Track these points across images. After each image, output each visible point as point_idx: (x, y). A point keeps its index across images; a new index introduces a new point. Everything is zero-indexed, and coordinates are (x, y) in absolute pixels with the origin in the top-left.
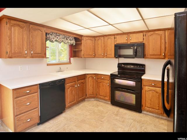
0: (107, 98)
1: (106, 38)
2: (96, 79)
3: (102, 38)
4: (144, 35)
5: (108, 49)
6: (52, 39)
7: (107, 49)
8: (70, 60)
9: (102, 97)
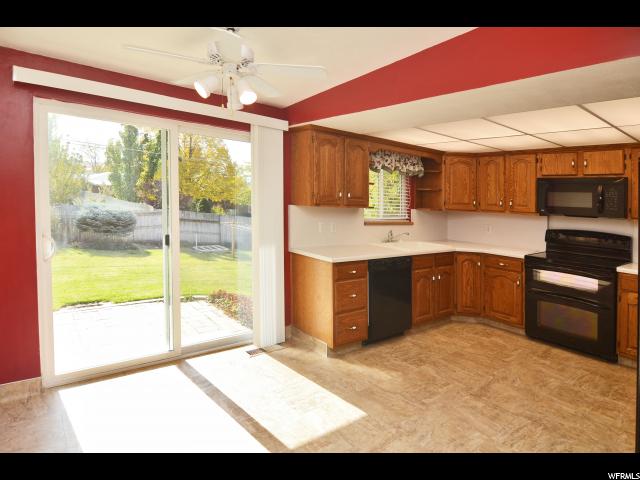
0: (513, 319)
1: (511, 160)
2: (483, 268)
3: (500, 160)
4: (628, 157)
5: (517, 189)
6: (377, 164)
7: (515, 190)
8: (409, 213)
9: (498, 315)
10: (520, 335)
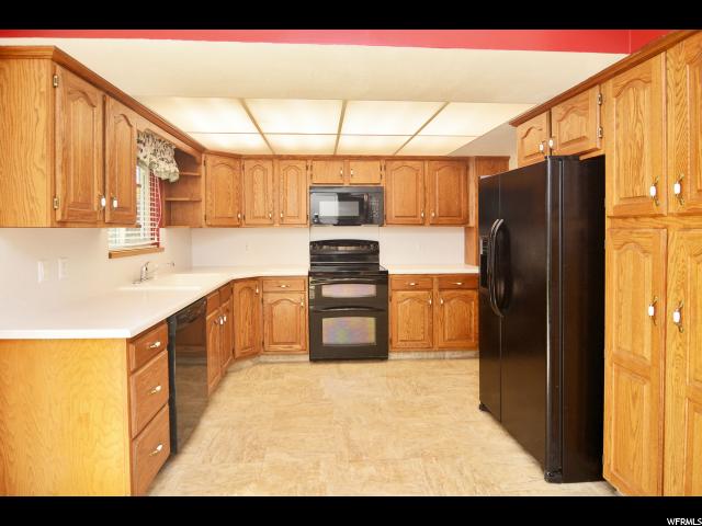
0: (298, 347)
1: (280, 166)
3: (268, 165)
4: (383, 168)
7: (285, 200)
8: (157, 236)
9: (280, 347)
10: (306, 362)
